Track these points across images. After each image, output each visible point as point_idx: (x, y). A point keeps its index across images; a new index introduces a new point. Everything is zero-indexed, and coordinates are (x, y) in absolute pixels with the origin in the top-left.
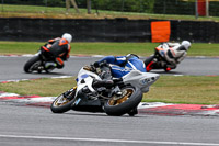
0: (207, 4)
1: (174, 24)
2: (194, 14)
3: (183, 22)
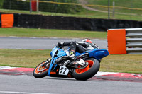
0: (38, 4)
1: (16, 16)
2: (29, 10)
3: (22, 15)
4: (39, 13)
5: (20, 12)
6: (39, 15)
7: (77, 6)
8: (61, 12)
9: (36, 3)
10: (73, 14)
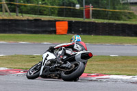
0: (91, 11)
1: (70, 23)
2: (82, 17)
4: (92, 20)
5: (74, 19)
6: (93, 23)
7: (129, 13)
8: (113, 19)
9: (89, 10)
10: (125, 20)
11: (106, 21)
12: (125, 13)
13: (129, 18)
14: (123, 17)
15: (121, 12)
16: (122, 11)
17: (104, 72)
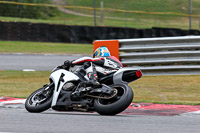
7: (51, 8)
10: (45, 19)
11: (16, 20)
12: (44, 7)
13: (51, 16)
14: (42, 13)
15: (38, 7)
16: (41, 5)
17: (14, 95)
